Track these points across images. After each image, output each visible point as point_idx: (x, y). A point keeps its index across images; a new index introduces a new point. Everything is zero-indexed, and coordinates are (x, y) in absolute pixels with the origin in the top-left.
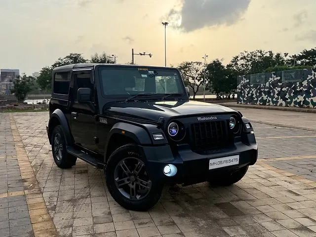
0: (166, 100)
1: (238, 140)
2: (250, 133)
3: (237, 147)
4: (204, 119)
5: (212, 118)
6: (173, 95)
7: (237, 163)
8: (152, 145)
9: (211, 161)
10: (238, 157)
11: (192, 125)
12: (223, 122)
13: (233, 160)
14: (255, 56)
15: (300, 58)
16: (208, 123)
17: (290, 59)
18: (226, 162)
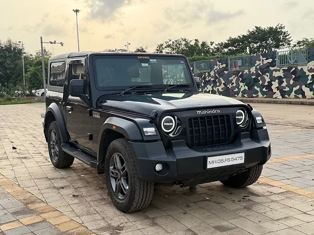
0: (169, 91)
1: (245, 137)
2: (262, 128)
3: (243, 144)
4: (205, 112)
5: (214, 111)
6: (178, 86)
7: (242, 161)
8: (142, 141)
9: (209, 159)
10: (243, 155)
11: (190, 119)
12: (228, 116)
13: (236, 159)
14: (179, 45)
15: (226, 46)
16: (209, 117)
17: (216, 47)
18: (228, 160)
